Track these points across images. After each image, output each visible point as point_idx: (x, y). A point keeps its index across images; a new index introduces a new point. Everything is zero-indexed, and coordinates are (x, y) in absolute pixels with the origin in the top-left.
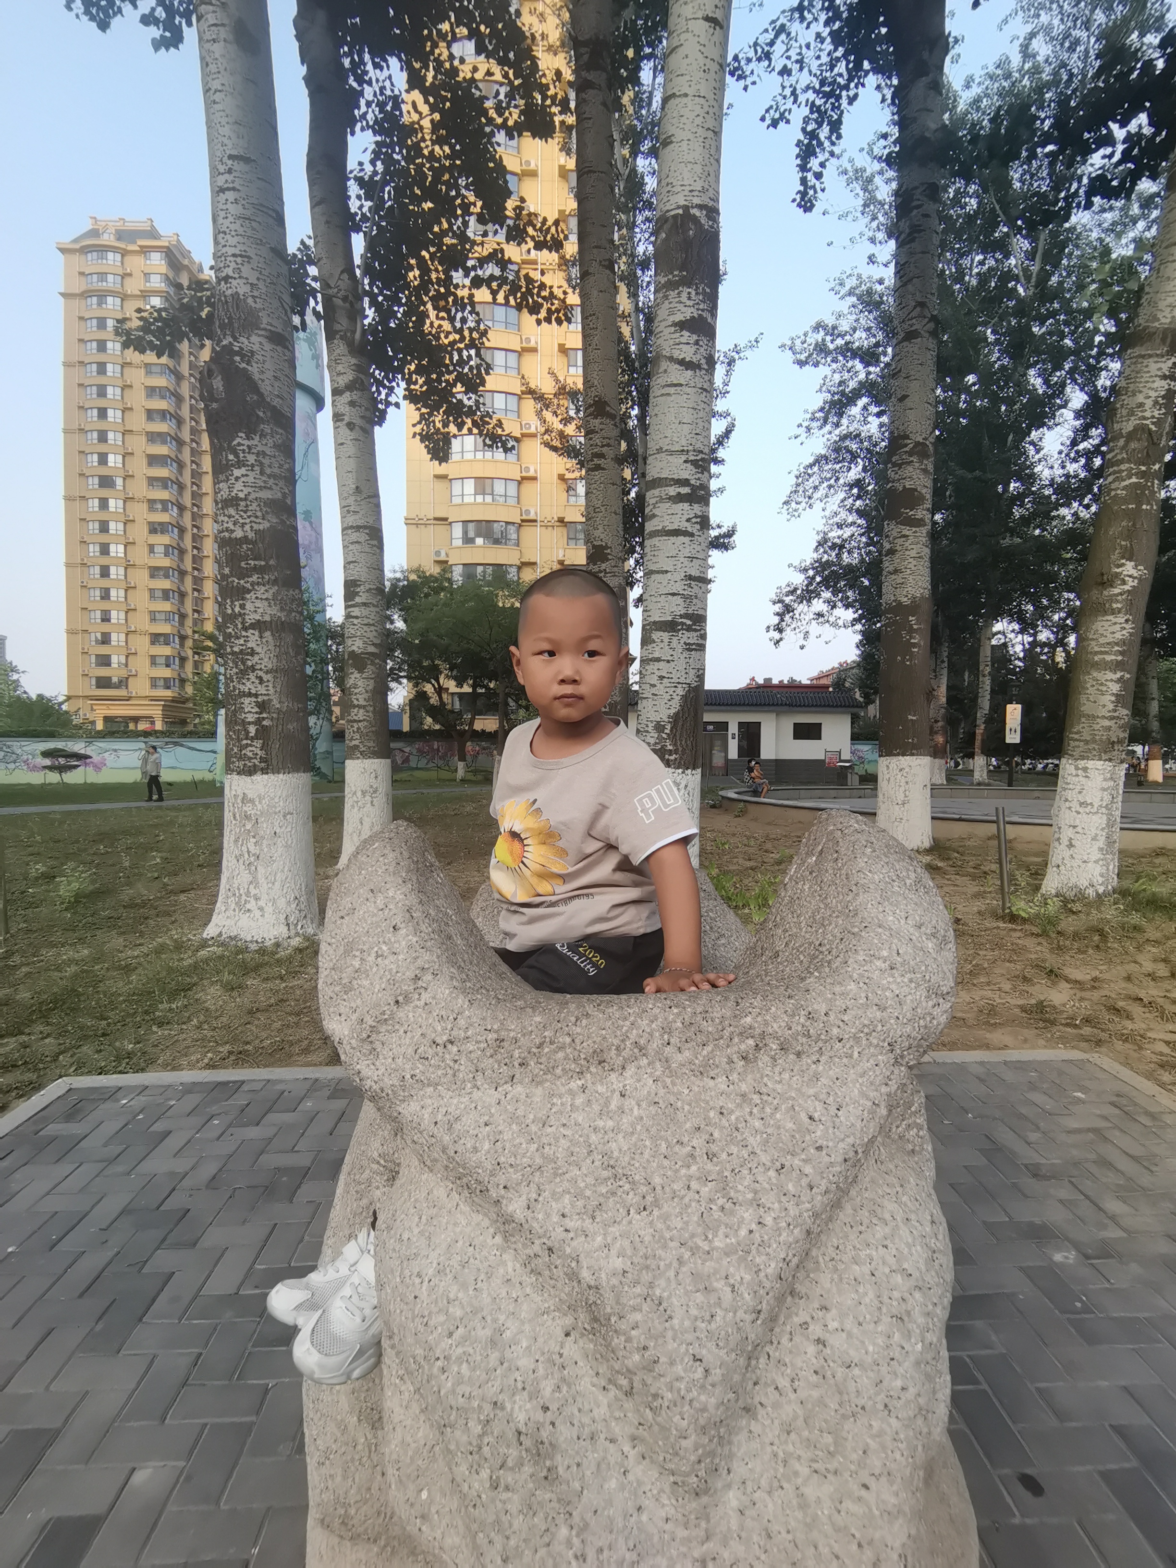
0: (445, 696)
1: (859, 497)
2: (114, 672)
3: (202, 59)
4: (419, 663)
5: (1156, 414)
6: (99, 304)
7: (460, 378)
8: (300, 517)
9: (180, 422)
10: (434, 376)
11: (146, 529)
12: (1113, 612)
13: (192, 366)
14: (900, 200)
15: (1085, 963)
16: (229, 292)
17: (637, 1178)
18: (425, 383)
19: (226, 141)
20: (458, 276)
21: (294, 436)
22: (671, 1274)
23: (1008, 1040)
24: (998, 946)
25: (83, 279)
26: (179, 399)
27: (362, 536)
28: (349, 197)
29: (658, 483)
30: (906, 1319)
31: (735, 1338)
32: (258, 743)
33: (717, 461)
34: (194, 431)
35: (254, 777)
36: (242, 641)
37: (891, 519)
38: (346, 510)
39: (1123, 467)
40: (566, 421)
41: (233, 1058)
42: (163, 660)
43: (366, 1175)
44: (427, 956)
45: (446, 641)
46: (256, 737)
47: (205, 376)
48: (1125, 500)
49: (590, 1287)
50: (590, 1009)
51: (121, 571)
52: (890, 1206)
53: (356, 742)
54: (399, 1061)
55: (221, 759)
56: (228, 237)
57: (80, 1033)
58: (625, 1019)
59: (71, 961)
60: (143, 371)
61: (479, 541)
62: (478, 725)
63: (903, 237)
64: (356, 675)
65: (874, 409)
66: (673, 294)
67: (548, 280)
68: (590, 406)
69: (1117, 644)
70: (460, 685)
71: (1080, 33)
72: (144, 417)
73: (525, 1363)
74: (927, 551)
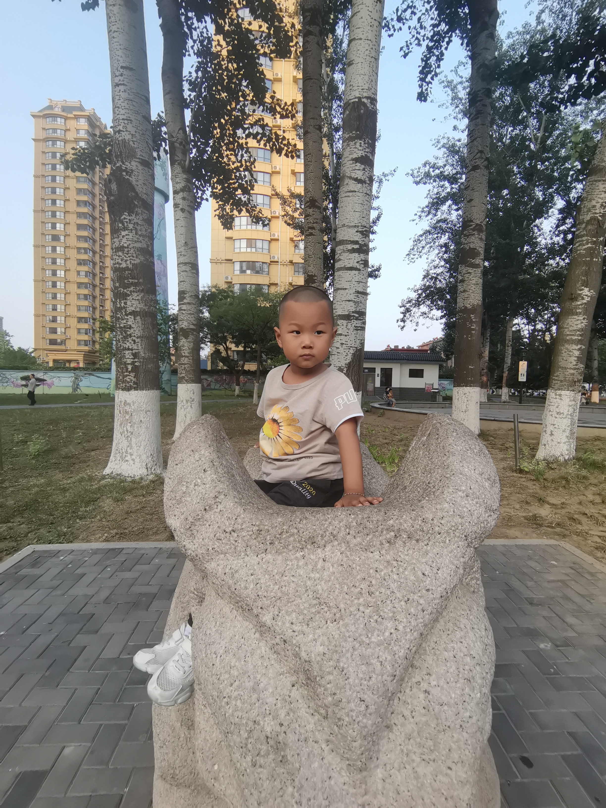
0: (229, 352)
1: (446, 252)
2: (59, 337)
3: (108, 14)
4: (217, 335)
5: (602, 211)
6: (53, 145)
7: (241, 186)
8: (156, 258)
9: (94, 207)
10: (226, 185)
11: (76, 263)
12: (577, 314)
13: (100, 178)
14: (471, 97)
15: (557, 495)
16: (120, 138)
17: (331, 604)
18: (221, 189)
19: (119, 58)
20: (240, 132)
21: (153, 214)
22: (349, 655)
23: (517, 534)
24: (513, 485)
25: (45, 132)
26: (94, 195)
27: (188, 268)
28: (184, 90)
29: (342, 242)
30: (472, 681)
31: (382, 690)
32: (133, 374)
33: (373, 233)
34: (101, 212)
35: (130, 392)
36: (125, 321)
37: (462, 264)
38: (179, 254)
39: (584, 238)
40: (296, 210)
41: (118, 536)
42: (84, 331)
43: (186, 599)
44: (221, 486)
45: (231, 323)
46: (132, 371)
47: (107, 183)
48: (585, 256)
49: (306, 661)
50: (307, 515)
51: (63, 284)
52: (464, 621)
53: (183, 375)
54: (206, 541)
55: (113, 382)
56: (120, 109)
57: (39, 522)
58: (326, 520)
59: (35, 485)
60: (75, 180)
61: (248, 272)
62: (246, 367)
63: (472, 116)
64: (184, 340)
65: (454, 207)
66: (352, 143)
67: (287, 135)
68: (308, 202)
69: (578, 331)
70: (237, 346)
71: (567, 10)
72: (75, 204)
73: (271, 700)
74: (481, 281)
